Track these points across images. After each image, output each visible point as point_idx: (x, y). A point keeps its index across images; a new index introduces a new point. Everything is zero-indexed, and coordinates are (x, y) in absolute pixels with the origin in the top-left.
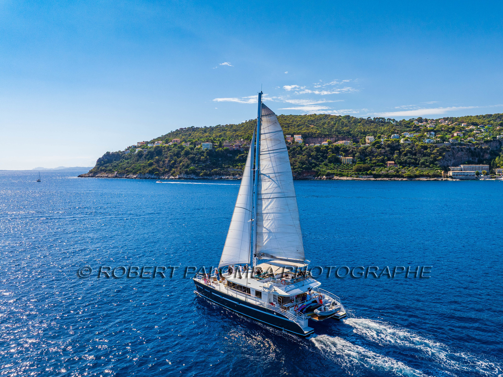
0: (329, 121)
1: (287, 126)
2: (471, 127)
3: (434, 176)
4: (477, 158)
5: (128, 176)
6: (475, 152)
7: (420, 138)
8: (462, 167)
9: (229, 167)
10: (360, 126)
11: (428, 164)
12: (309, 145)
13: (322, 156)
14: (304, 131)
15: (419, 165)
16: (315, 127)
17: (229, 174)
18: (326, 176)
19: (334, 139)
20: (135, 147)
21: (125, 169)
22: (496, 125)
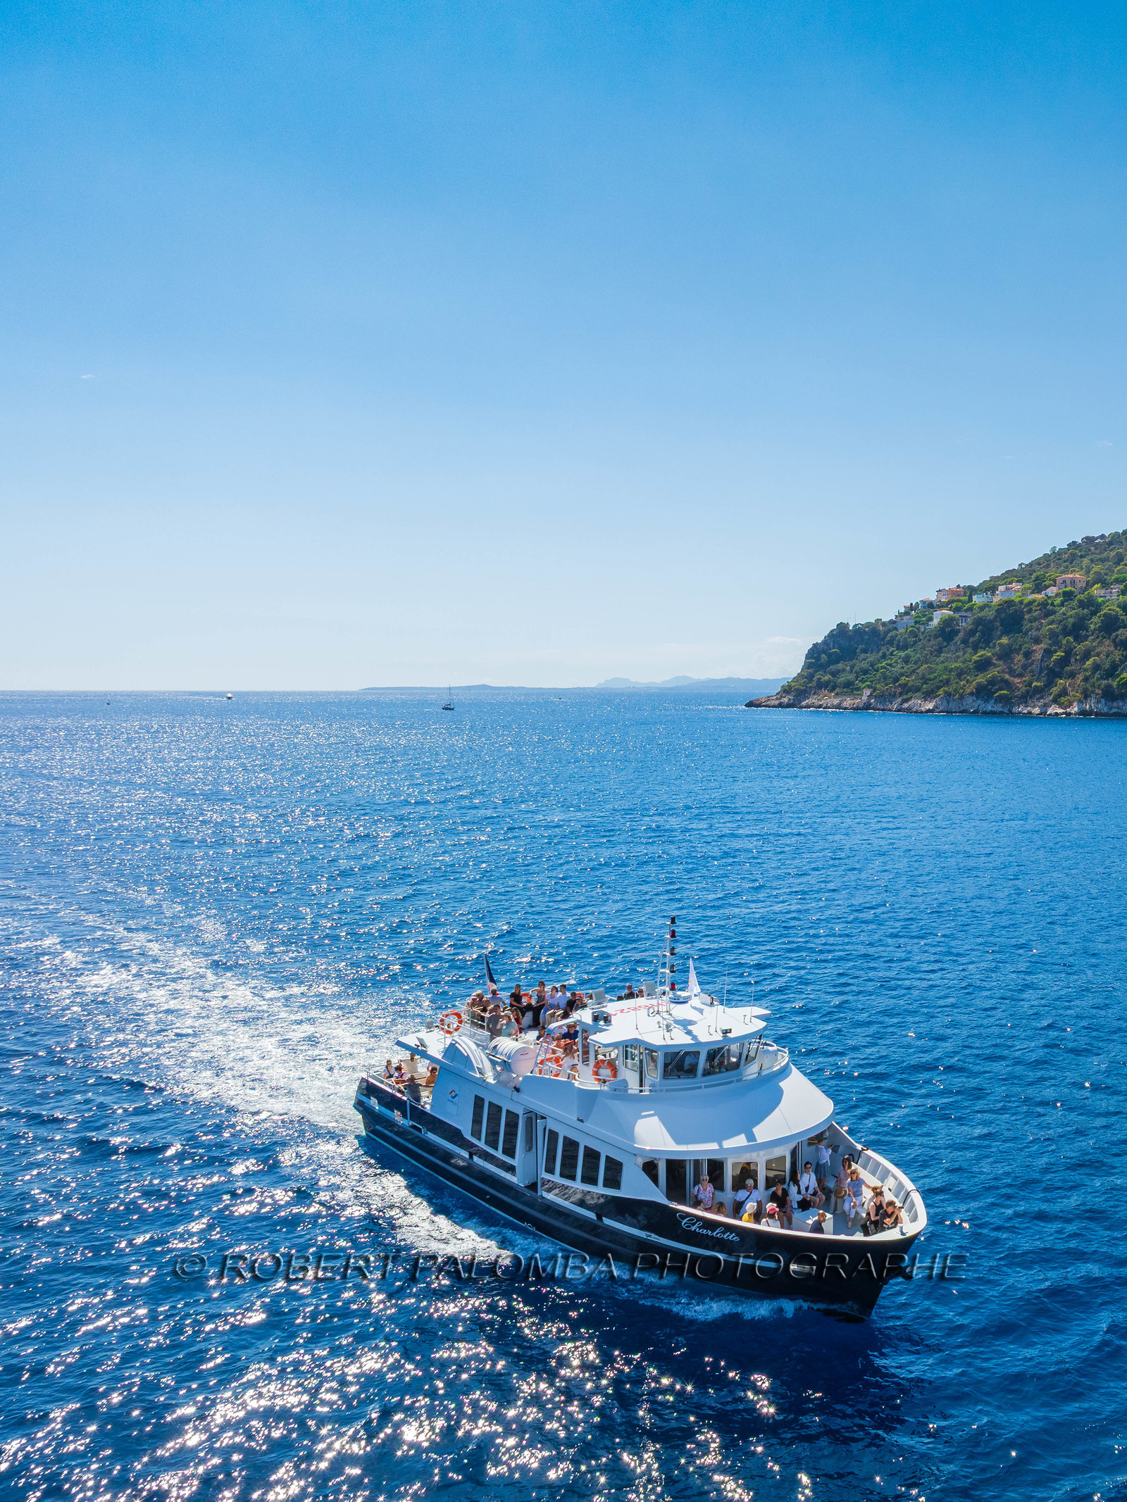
5: (906, 705)
20: (930, 606)
21: (897, 680)
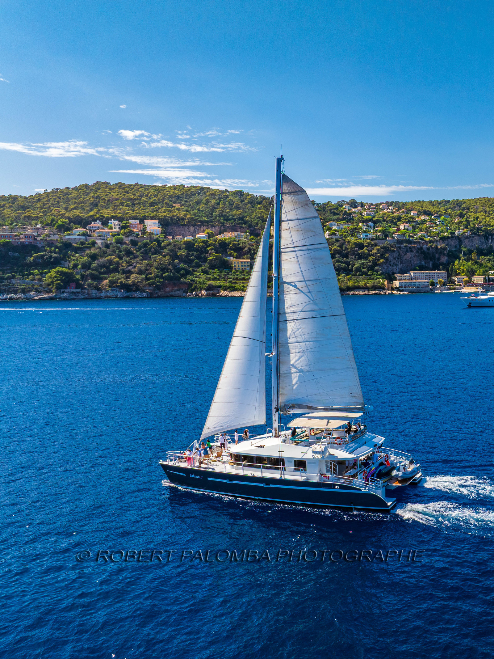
0: (207, 198)
1: (130, 203)
2: (423, 217)
3: (374, 288)
4: (431, 262)
6: (428, 253)
7: (353, 232)
8: (412, 274)
9: (13, 277)
10: (260, 208)
11: (365, 270)
12: (173, 238)
13: (198, 257)
14: (163, 213)
15: (353, 272)
16: (183, 207)
17: (14, 290)
18: (206, 290)
19: (217, 229)
22: (455, 216)
